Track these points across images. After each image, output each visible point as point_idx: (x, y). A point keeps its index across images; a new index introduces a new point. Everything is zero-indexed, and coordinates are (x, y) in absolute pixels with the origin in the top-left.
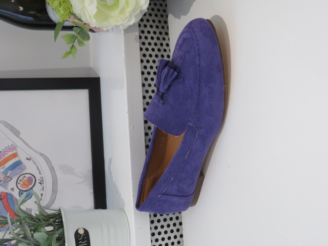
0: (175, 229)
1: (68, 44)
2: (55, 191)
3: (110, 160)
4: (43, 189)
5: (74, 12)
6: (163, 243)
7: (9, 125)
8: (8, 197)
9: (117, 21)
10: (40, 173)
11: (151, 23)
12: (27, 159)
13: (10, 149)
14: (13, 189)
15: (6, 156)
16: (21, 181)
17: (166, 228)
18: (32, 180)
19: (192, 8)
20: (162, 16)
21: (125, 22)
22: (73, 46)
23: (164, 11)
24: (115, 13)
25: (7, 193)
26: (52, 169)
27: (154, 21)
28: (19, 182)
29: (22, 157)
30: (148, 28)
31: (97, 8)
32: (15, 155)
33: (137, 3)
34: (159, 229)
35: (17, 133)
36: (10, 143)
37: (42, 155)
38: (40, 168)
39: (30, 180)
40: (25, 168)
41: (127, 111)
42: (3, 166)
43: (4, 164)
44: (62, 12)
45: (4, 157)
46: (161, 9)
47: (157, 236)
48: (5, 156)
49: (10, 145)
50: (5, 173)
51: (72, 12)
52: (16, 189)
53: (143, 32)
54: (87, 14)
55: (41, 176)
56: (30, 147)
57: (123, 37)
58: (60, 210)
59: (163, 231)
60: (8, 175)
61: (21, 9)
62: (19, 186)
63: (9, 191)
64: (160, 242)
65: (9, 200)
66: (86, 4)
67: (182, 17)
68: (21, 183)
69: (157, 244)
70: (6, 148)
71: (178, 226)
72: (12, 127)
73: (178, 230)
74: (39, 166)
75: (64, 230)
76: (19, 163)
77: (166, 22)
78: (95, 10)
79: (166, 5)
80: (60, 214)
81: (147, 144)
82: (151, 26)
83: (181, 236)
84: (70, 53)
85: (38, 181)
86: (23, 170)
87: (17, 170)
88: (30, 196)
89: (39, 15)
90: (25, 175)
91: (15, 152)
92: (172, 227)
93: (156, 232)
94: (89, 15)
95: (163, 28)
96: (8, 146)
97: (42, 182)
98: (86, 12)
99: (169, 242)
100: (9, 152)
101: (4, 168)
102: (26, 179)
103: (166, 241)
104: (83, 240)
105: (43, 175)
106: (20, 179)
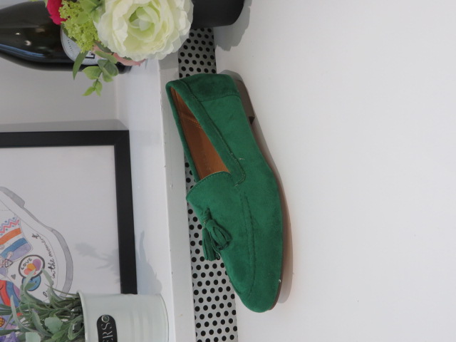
0: (226, 319)
1: (92, 78)
2: (69, 279)
3: (143, 234)
4: (54, 275)
5: (100, 39)
6: (212, 338)
7: (11, 192)
8: (8, 286)
9: (152, 49)
10: (50, 255)
11: (194, 58)
12: (34, 236)
13: (11, 223)
14: (14, 277)
15: (6, 232)
16: (25, 265)
17: (214, 318)
18: (39, 263)
19: (244, 37)
20: (208, 50)
21: (162, 50)
22: (97, 80)
23: (211, 44)
24: (149, 39)
25: (6, 282)
26: (66, 249)
27: (198, 56)
28: (22, 266)
29: (27, 234)
30: (191, 65)
31: (128, 32)
32: (18, 232)
33: (176, 27)
34: (206, 319)
35: (21, 203)
36: (11, 216)
37: (53, 230)
38: (50, 248)
39: (36, 265)
40: (30, 248)
41: (164, 165)
42: (2, 246)
43: (3, 243)
44: (84, 40)
45: (4, 234)
46: (207, 41)
47: (203, 328)
48: (4, 232)
49: (11, 218)
50: (5, 254)
51: (96, 39)
52: (18, 276)
53: (184, 69)
54: (116, 41)
55: (51, 258)
56: (38, 221)
57: (159, 73)
58: (78, 294)
59: (211, 321)
60: (8, 258)
61: (29, 43)
62: (22, 272)
63: (8, 279)
64: (208, 336)
65: (9, 291)
66: (115, 28)
67: (233, 48)
68: (26, 268)
69: (204, 339)
70: (6, 222)
71: (230, 316)
72: (14, 195)
73: (231, 321)
74: (49, 246)
75: (83, 317)
76: (22, 242)
77: (213, 57)
78: (126, 36)
79: (213, 37)
80: (78, 298)
81: (190, 208)
82: (194, 62)
83: (235, 329)
84: (94, 89)
85: (47, 265)
86: (28, 251)
87: (19, 251)
88: (36, 285)
89: (50, 51)
90: (31, 258)
91: (17, 227)
92: (223, 317)
93: (202, 322)
94: (118, 42)
95: (209, 64)
96: (9, 220)
97: (53, 267)
98: (114, 37)
99: (220, 337)
100: (9, 227)
101: (2, 248)
102: (31, 262)
103: (216, 334)
104: (108, 330)
105: (53, 257)
106: (24, 262)
